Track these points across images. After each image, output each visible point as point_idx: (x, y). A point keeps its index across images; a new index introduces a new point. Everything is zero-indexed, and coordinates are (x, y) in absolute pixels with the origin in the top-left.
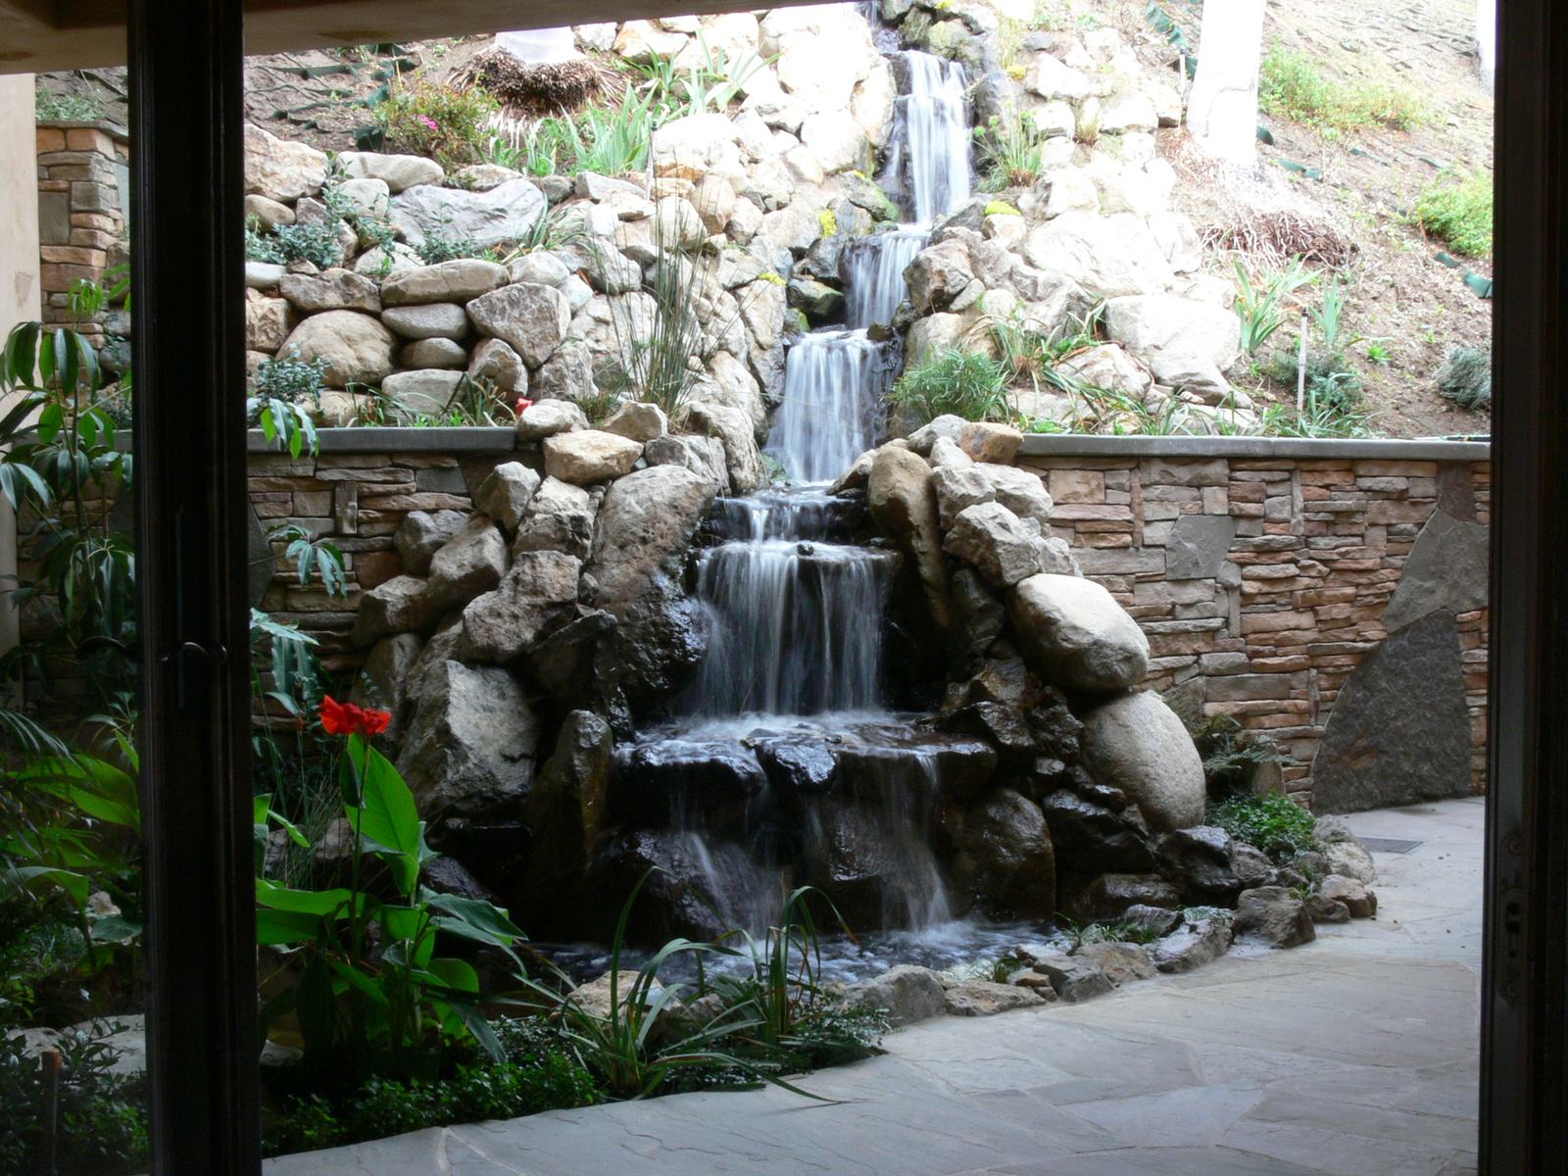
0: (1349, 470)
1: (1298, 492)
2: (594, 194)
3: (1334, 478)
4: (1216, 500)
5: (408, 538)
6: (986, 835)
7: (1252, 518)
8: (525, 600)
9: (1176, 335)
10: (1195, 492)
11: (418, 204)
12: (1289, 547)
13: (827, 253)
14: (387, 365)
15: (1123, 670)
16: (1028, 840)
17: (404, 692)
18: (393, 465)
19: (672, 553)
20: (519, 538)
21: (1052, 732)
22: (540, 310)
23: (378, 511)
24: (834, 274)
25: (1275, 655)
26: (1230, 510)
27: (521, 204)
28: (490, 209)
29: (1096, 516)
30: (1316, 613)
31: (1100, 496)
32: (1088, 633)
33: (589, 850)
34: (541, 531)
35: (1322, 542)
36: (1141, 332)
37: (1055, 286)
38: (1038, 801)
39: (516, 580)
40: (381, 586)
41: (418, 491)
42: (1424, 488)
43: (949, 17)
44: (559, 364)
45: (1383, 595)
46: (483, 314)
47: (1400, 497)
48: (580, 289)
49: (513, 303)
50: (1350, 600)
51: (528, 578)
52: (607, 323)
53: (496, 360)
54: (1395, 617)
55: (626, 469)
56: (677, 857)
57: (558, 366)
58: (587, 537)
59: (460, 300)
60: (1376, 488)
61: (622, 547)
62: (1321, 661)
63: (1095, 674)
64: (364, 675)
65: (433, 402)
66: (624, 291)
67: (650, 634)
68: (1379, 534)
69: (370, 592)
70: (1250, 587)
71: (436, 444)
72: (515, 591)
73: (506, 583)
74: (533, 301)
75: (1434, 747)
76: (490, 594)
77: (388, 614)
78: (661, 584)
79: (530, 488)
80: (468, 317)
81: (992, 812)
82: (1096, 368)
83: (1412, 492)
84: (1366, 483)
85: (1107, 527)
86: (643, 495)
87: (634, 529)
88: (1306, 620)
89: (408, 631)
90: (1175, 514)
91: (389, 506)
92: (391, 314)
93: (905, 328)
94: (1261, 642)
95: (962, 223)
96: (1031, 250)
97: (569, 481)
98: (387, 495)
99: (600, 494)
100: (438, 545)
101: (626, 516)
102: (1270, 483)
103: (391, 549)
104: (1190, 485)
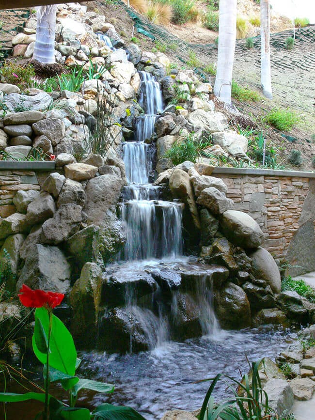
0: (290, 180)
1: (280, 186)
2: (67, 96)
3: (287, 182)
4: (261, 188)
5: (18, 200)
6: (227, 299)
7: (269, 193)
8: (64, 221)
9: (233, 143)
10: (256, 186)
11: (12, 98)
12: (278, 202)
13: (129, 120)
14: (6, 144)
15: (260, 240)
16: (242, 300)
17: (19, 256)
18: (12, 174)
19: (113, 204)
20: (60, 199)
21: (242, 262)
22: (57, 127)
23: (8, 190)
24: (131, 126)
25: (275, 233)
26: (265, 191)
27: (44, 99)
28: (35, 100)
29: (232, 192)
30: (284, 221)
31: (233, 187)
32: (251, 229)
33: (97, 316)
34: (68, 196)
35: (285, 200)
36: (224, 142)
37: (198, 129)
38: (241, 286)
39: (60, 214)
40: (10, 217)
41: (21, 183)
42: (306, 185)
43: (150, 65)
44: (63, 144)
45: (298, 215)
46: (38, 127)
47: (301, 188)
48: (67, 122)
49: (48, 124)
50: (291, 217)
51: (65, 214)
52: (76, 133)
53: (43, 142)
54: (300, 222)
55: (93, 176)
56: (130, 317)
57: (63, 145)
58: (84, 199)
59: (30, 123)
60: (297, 185)
61: (95, 202)
62: (286, 235)
63: (253, 242)
64: (5, 250)
65: (22, 155)
66: (80, 123)
67: (107, 232)
68: (297, 198)
69: (5, 219)
70: (270, 214)
71: (28, 167)
72: (60, 218)
73: (57, 215)
74: (54, 123)
75: (309, 258)
76: (50, 219)
77: (12, 227)
78: (110, 215)
79: (62, 182)
80: (32, 129)
81: (228, 291)
82: (216, 151)
83: (304, 186)
84: (294, 184)
85: (235, 196)
86: (101, 184)
87: (99, 196)
88: (282, 223)
89: (19, 233)
90: (252, 192)
91: (11, 189)
92: (7, 128)
93: (156, 140)
94: (272, 230)
95: (170, 111)
96: (190, 119)
97: (74, 180)
98: (10, 184)
99: (85, 184)
100: (29, 202)
101: (96, 191)
102: (273, 183)
103: (12, 204)
104: (255, 183)
